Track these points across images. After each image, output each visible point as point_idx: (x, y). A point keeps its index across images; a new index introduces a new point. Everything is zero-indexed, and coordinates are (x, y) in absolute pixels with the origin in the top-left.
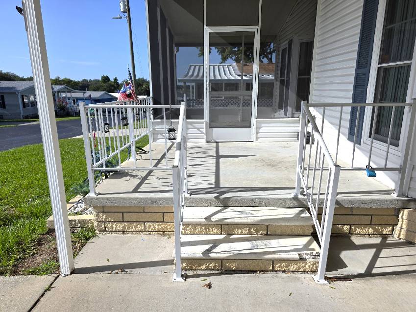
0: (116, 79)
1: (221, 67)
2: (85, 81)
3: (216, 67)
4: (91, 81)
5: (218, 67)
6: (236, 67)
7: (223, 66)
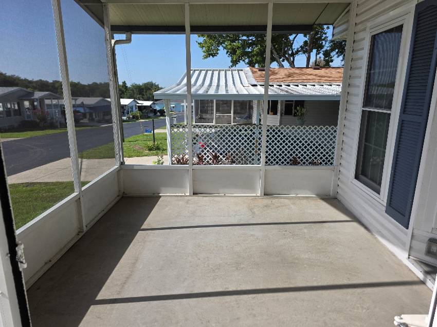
0: (124, 83)
1: (229, 73)
2: (95, 84)
3: (223, 73)
4: (101, 84)
5: (226, 72)
6: (250, 73)
7: (232, 71)
